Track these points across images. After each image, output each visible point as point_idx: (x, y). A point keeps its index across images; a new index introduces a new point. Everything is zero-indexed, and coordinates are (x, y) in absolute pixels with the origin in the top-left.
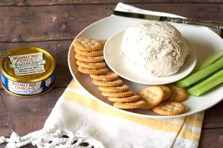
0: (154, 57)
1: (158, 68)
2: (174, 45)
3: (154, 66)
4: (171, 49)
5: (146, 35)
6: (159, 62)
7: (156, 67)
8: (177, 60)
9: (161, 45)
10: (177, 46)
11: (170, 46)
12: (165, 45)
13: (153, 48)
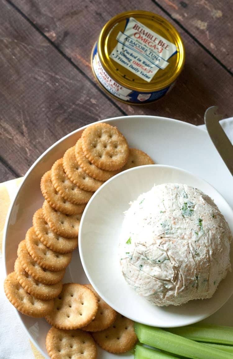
0: (139, 262)
1: (133, 279)
2: (180, 276)
3: (130, 272)
4: (169, 277)
6: (138, 275)
7: (132, 277)
9: (159, 259)
11: (170, 272)
12: (165, 264)
13: (146, 251)
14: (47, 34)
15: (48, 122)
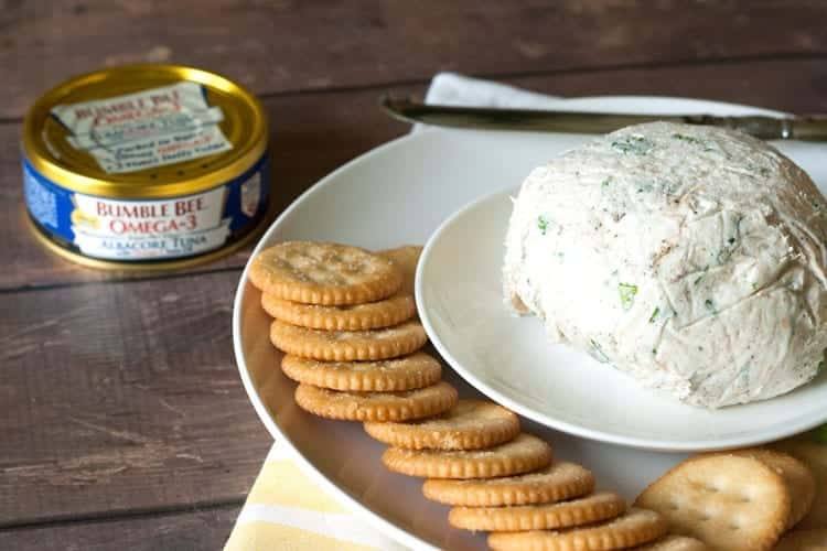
0: (697, 301)
1: (722, 358)
2: (794, 230)
3: (701, 349)
4: (783, 253)
5: (641, 191)
6: (725, 329)
7: (714, 357)
8: (815, 309)
9: (727, 238)
10: (806, 234)
11: (772, 239)
12: (747, 233)
13: (687, 255)
15: (146, 387)
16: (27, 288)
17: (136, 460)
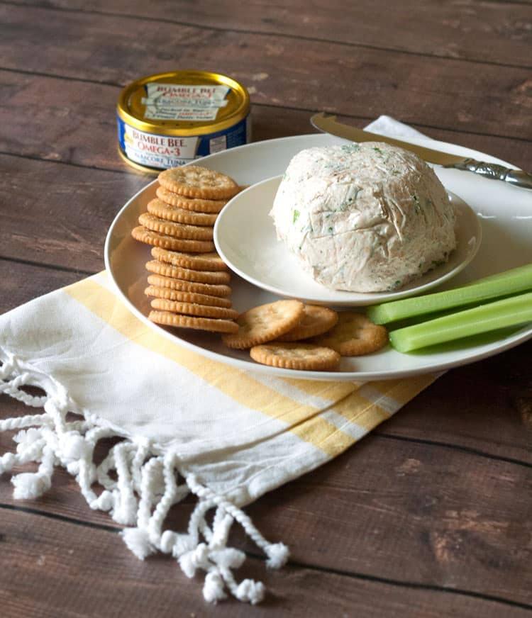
0: (326, 226)
1: (331, 259)
2: (389, 203)
3: (321, 252)
4: (377, 213)
6: (334, 244)
7: (327, 258)
8: (390, 248)
9: (348, 198)
10: (396, 207)
11: (374, 204)
12: (361, 198)
14: (47, 158)
16: (94, 167)
17: (71, 247)
